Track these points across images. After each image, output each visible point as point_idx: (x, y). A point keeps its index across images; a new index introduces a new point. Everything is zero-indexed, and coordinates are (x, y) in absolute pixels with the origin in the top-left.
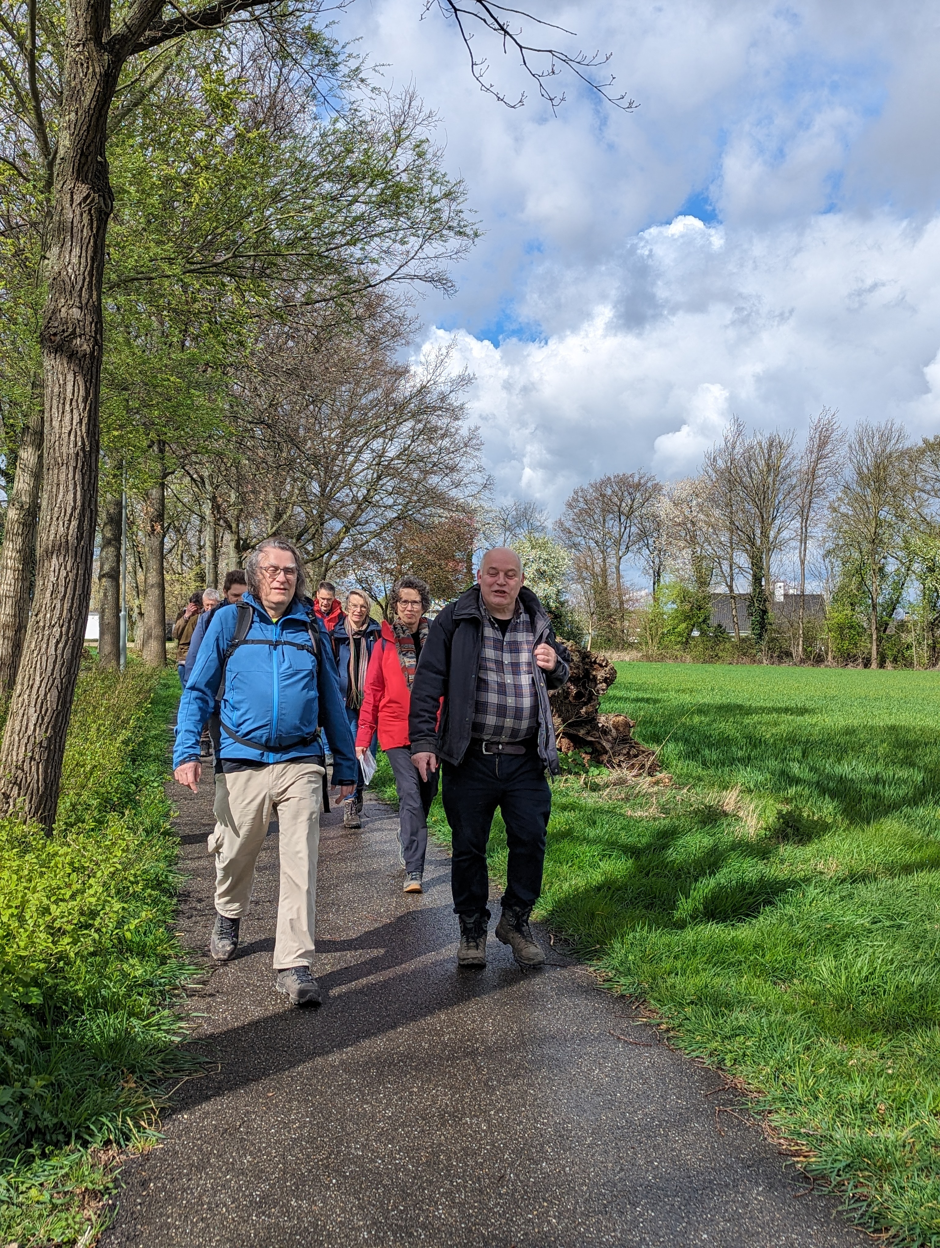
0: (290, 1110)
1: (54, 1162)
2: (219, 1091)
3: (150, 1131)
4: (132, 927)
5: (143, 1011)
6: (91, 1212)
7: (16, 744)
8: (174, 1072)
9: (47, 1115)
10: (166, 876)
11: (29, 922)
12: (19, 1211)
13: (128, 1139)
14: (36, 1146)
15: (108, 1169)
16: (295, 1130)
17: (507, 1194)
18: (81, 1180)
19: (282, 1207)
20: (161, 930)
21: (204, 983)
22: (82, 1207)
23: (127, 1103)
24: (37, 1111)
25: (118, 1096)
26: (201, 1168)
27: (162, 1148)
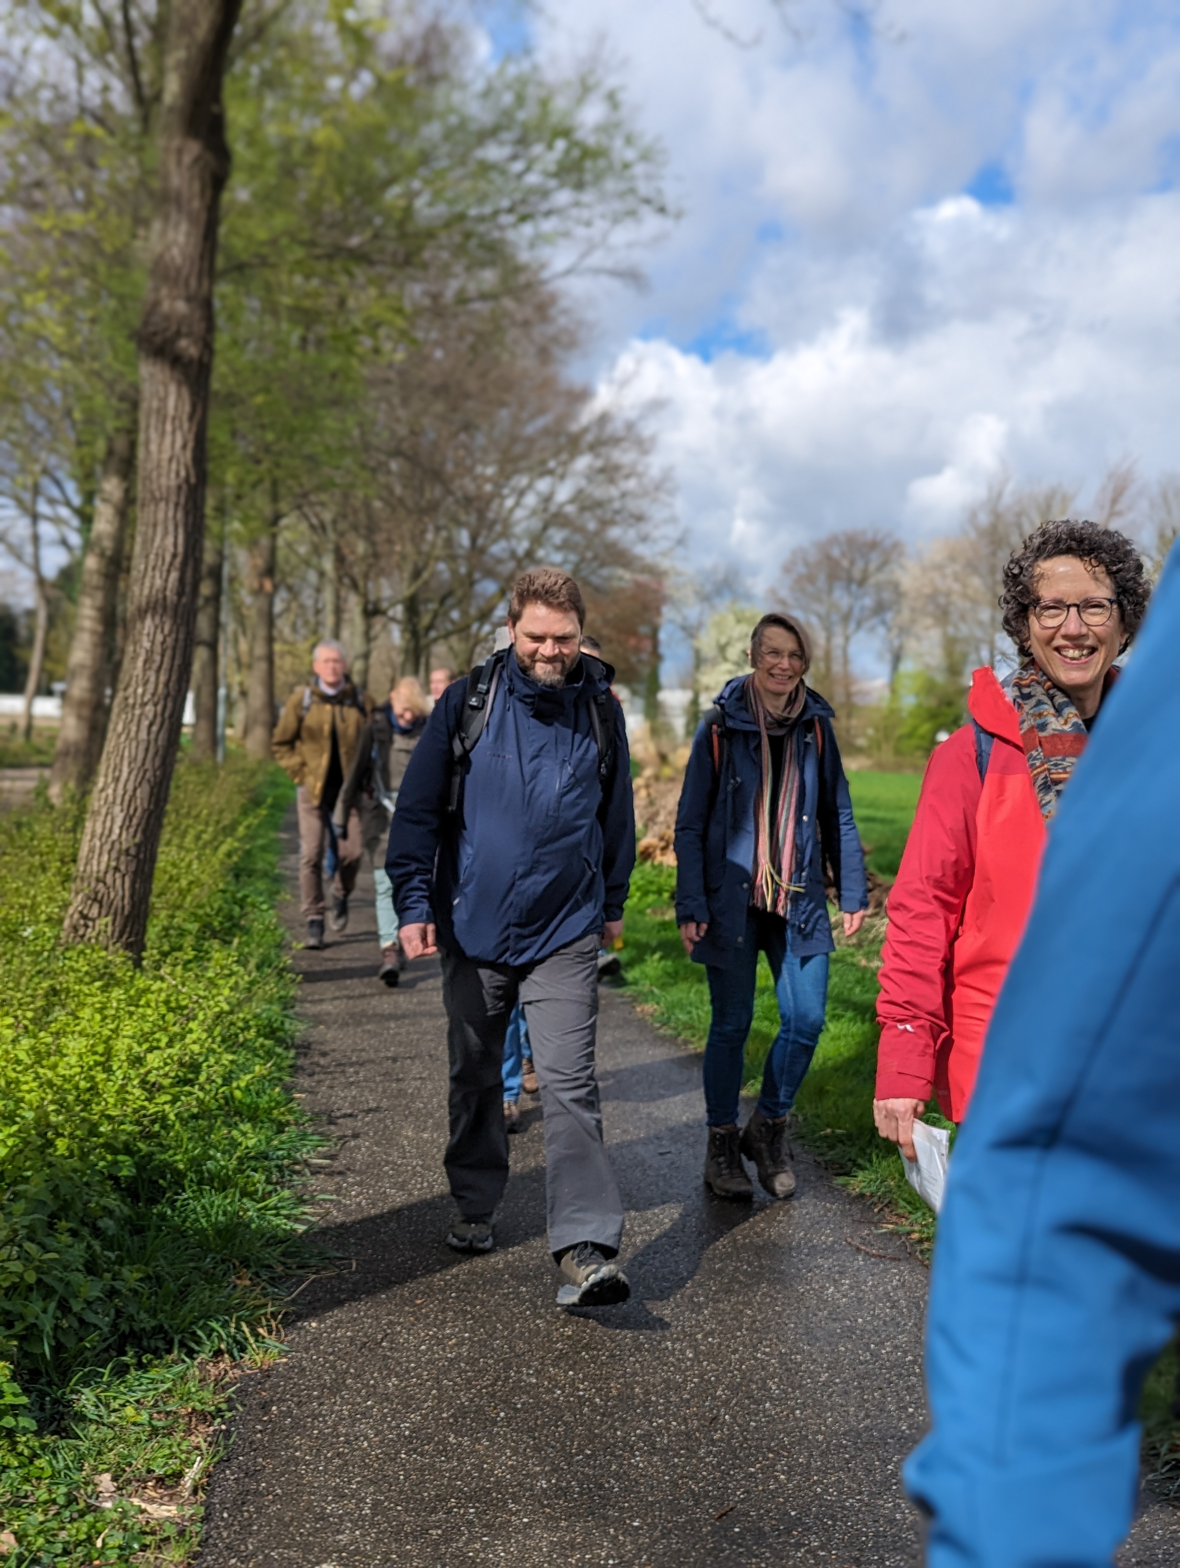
0: (444, 1322)
1: (152, 1374)
2: (354, 1295)
3: (271, 1341)
4: (243, 1084)
5: (257, 1191)
6: (200, 1439)
7: (97, 851)
8: (299, 1268)
9: (143, 1316)
10: (282, 1023)
11: (118, 1073)
12: (110, 1434)
13: (243, 1349)
14: (131, 1353)
15: (220, 1386)
16: (452, 1347)
17: (721, 1440)
18: (186, 1398)
19: (438, 1443)
20: (277, 1090)
21: (332, 1157)
22: (189, 1432)
23: (241, 1305)
24: (132, 1310)
25: (230, 1295)
26: (335, 1389)
27: (286, 1364)
